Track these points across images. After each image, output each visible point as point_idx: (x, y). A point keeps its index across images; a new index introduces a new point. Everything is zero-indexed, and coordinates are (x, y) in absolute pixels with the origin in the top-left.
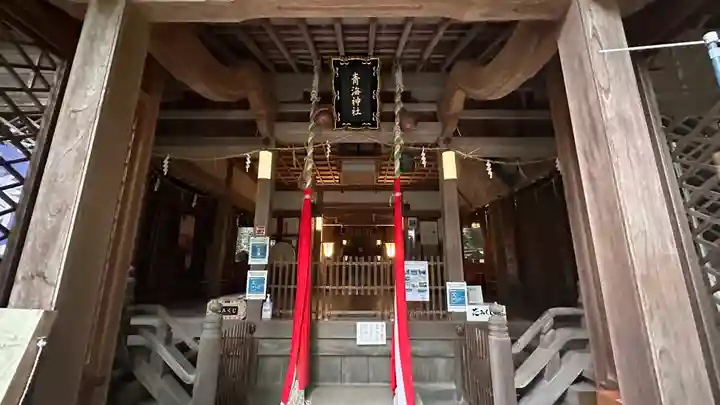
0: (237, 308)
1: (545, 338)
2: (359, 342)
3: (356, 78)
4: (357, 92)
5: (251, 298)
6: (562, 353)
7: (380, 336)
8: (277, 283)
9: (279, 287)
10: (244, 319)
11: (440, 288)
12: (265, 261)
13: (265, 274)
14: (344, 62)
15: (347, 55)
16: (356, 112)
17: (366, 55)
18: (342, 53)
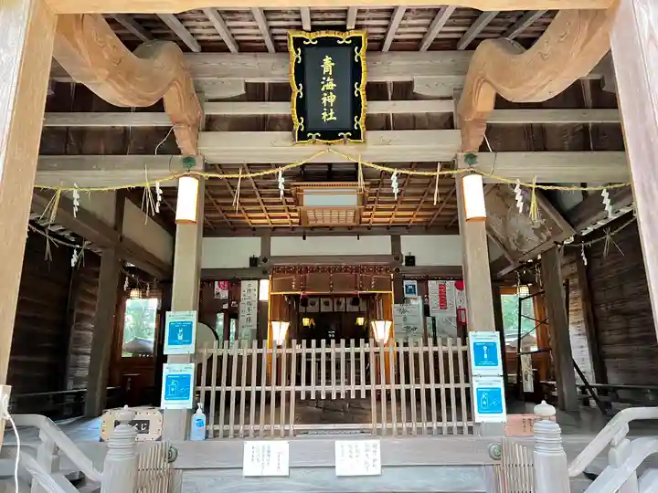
0: (148, 422)
1: (616, 453)
2: (339, 472)
3: (328, 64)
4: (331, 85)
5: (170, 407)
6: (640, 472)
7: (371, 462)
8: (208, 383)
9: (213, 389)
10: (159, 439)
11: (462, 386)
12: (191, 349)
13: (190, 370)
14: (311, 38)
15: (314, 28)
16: (328, 116)
17: (343, 29)
18: (307, 26)
